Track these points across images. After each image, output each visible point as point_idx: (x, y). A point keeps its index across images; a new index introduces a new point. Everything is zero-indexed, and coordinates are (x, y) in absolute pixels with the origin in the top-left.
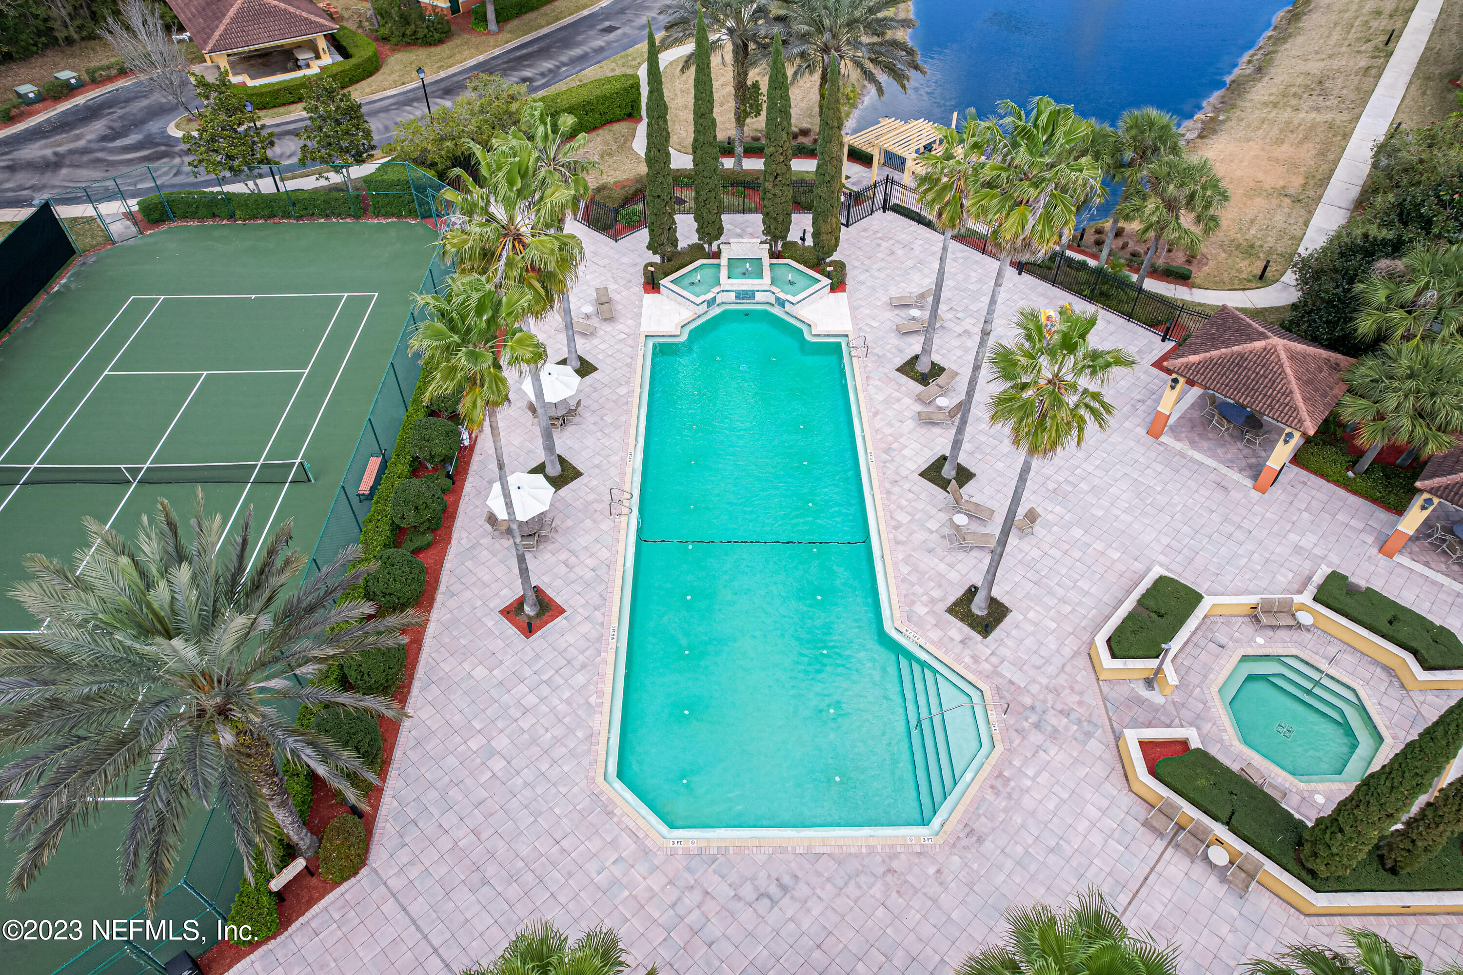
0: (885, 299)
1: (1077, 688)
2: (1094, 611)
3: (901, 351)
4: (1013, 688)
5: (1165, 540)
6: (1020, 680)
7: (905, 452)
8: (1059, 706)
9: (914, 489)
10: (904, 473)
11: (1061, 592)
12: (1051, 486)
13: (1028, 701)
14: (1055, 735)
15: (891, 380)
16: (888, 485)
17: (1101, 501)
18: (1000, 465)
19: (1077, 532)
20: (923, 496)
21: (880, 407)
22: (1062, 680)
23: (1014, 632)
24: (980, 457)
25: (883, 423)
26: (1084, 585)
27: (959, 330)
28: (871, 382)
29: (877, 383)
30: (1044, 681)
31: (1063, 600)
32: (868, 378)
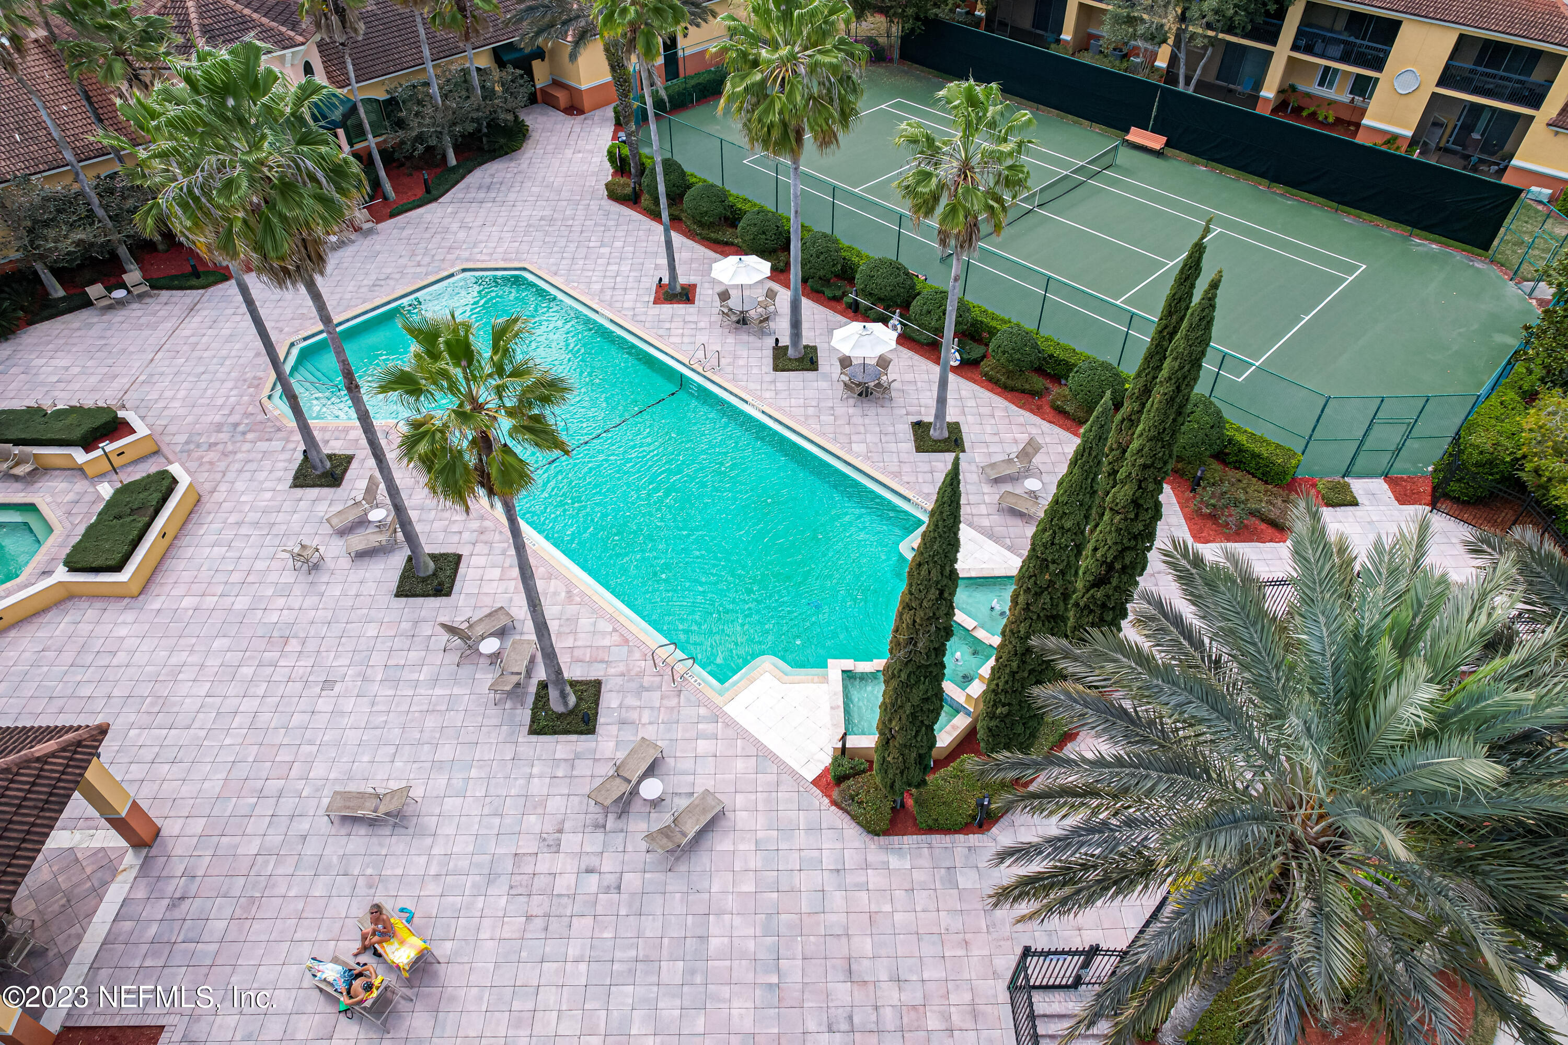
0: (742, 818)
1: (207, 467)
2: (202, 532)
3: (623, 722)
4: (267, 437)
5: (121, 657)
6: (263, 446)
7: (497, 573)
8: (220, 447)
9: (456, 538)
10: (479, 548)
11: (244, 530)
12: (294, 645)
13: (250, 436)
14: (219, 428)
15: (594, 661)
16: (487, 523)
17: (218, 662)
18: (372, 630)
19: (242, 603)
20: (441, 536)
21: (571, 609)
22: (222, 465)
23: (281, 473)
24: (404, 625)
25: (552, 590)
26: (218, 551)
27: (570, 841)
28: (616, 637)
29: (606, 642)
30: (239, 456)
31: (239, 524)
32: (627, 641)
